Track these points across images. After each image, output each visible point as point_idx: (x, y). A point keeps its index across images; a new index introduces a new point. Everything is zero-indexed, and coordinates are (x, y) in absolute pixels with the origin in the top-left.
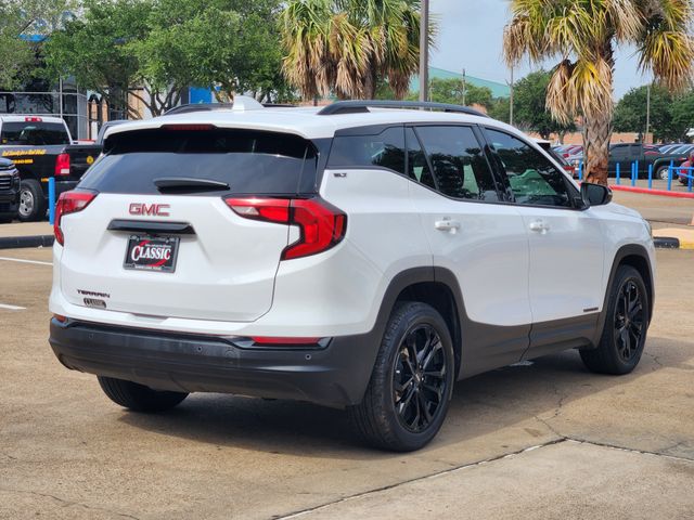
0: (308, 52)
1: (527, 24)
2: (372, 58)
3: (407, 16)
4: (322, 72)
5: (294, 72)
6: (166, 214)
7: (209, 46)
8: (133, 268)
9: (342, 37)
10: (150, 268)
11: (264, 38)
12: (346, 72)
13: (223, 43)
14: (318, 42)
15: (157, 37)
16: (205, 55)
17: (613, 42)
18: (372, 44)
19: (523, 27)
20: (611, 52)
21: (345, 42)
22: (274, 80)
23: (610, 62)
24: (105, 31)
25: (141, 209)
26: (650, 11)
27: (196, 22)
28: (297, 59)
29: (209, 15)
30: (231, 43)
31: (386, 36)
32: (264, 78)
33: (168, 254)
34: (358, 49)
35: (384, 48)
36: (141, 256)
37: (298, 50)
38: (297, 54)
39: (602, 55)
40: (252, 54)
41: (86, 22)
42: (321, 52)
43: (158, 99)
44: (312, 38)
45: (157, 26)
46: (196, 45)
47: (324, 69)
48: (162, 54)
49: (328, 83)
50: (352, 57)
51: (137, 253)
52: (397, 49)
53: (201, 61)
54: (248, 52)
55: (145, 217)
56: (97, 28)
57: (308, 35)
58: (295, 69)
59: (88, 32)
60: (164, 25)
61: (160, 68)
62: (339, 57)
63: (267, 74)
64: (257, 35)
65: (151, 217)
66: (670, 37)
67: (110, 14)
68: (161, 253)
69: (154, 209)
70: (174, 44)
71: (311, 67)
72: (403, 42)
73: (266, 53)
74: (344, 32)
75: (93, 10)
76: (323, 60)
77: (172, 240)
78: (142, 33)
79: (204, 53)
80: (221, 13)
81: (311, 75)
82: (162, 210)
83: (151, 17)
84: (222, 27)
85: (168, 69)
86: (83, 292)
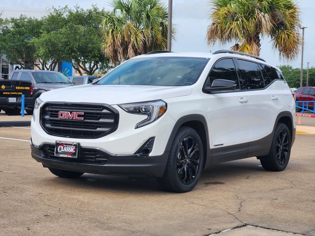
0: (114, 40)
1: (219, 25)
2: (145, 43)
3: (162, 24)
4: (121, 50)
5: (107, 50)
7: (69, 41)
9: (131, 33)
11: (95, 38)
12: (132, 50)
13: (76, 40)
14: (119, 36)
15: (45, 36)
16: (67, 45)
17: (260, 35)
18: (144, 37)
19: (217, 26)
20: (259, 40)
21: (132, 36)
22: (100, 57)
23: (259, 45)
24: (21, 33)
26: (278, 20)
27: (63, 30)
28: (109, 44)
29: (69, 27)
30: (79, 40)
31: (152, 33)
32: (94, 57)
34: (138, 39)
35: (150, 39)
37: (109, 39)
38: (109, 41)
39: (255, 41)
40: (89, 45)
41: (12, 29)
42: (120, 41)
43: (46, 67)
44: (116, 34)
45: (45, 31)
46: (63, 41)
47: (122, 49)
48: (47, 44)
49: (124, 56)
50: (135, 42)
52: (157, 40)
53: (65, 48)
54: (87, 44)
56: (17, 32)
57: (115, 33)
58: (108, 49)
59: (13, 34)
60: (48, 32)
61: (46, 51)
62: (129, 43)
63: (96, 54)
64: (92, 36)
66: (288, 33)
67: (23, 26)
70: (53, 40)
71: (116, 48)
72: (160, 36)
73: (96, 45)
74: (132, 31)
75: (16, 24)
76: (122, 44)
78: (38, 35)
79: (66, 44)
80: (75, 26)
81: (115, 52)
83: (42, 28)
84: (76, 33)
85: (50, 51)
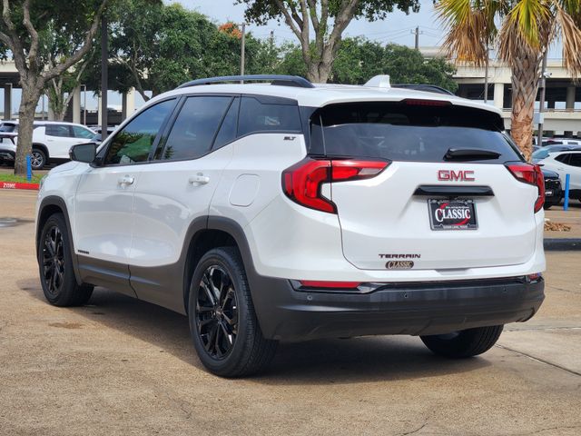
6: (473, 179)
8: (441, 228)
10: (457, 227)
25: (451, 175)
33: (468, 214)
36: (444, 217)
51: (440, 215)
55: (453, 182)
65: (459, 182)
68: (463, 214)
69: (462, 175)
77: (470, 201)
82: (468, 176)
86: (388, 256)
